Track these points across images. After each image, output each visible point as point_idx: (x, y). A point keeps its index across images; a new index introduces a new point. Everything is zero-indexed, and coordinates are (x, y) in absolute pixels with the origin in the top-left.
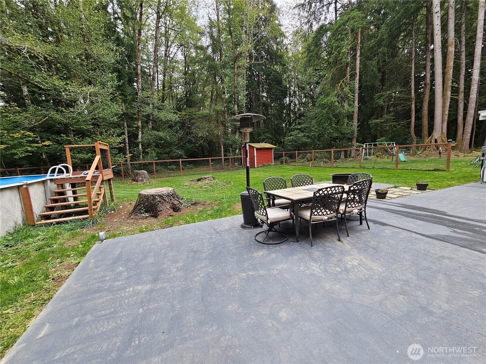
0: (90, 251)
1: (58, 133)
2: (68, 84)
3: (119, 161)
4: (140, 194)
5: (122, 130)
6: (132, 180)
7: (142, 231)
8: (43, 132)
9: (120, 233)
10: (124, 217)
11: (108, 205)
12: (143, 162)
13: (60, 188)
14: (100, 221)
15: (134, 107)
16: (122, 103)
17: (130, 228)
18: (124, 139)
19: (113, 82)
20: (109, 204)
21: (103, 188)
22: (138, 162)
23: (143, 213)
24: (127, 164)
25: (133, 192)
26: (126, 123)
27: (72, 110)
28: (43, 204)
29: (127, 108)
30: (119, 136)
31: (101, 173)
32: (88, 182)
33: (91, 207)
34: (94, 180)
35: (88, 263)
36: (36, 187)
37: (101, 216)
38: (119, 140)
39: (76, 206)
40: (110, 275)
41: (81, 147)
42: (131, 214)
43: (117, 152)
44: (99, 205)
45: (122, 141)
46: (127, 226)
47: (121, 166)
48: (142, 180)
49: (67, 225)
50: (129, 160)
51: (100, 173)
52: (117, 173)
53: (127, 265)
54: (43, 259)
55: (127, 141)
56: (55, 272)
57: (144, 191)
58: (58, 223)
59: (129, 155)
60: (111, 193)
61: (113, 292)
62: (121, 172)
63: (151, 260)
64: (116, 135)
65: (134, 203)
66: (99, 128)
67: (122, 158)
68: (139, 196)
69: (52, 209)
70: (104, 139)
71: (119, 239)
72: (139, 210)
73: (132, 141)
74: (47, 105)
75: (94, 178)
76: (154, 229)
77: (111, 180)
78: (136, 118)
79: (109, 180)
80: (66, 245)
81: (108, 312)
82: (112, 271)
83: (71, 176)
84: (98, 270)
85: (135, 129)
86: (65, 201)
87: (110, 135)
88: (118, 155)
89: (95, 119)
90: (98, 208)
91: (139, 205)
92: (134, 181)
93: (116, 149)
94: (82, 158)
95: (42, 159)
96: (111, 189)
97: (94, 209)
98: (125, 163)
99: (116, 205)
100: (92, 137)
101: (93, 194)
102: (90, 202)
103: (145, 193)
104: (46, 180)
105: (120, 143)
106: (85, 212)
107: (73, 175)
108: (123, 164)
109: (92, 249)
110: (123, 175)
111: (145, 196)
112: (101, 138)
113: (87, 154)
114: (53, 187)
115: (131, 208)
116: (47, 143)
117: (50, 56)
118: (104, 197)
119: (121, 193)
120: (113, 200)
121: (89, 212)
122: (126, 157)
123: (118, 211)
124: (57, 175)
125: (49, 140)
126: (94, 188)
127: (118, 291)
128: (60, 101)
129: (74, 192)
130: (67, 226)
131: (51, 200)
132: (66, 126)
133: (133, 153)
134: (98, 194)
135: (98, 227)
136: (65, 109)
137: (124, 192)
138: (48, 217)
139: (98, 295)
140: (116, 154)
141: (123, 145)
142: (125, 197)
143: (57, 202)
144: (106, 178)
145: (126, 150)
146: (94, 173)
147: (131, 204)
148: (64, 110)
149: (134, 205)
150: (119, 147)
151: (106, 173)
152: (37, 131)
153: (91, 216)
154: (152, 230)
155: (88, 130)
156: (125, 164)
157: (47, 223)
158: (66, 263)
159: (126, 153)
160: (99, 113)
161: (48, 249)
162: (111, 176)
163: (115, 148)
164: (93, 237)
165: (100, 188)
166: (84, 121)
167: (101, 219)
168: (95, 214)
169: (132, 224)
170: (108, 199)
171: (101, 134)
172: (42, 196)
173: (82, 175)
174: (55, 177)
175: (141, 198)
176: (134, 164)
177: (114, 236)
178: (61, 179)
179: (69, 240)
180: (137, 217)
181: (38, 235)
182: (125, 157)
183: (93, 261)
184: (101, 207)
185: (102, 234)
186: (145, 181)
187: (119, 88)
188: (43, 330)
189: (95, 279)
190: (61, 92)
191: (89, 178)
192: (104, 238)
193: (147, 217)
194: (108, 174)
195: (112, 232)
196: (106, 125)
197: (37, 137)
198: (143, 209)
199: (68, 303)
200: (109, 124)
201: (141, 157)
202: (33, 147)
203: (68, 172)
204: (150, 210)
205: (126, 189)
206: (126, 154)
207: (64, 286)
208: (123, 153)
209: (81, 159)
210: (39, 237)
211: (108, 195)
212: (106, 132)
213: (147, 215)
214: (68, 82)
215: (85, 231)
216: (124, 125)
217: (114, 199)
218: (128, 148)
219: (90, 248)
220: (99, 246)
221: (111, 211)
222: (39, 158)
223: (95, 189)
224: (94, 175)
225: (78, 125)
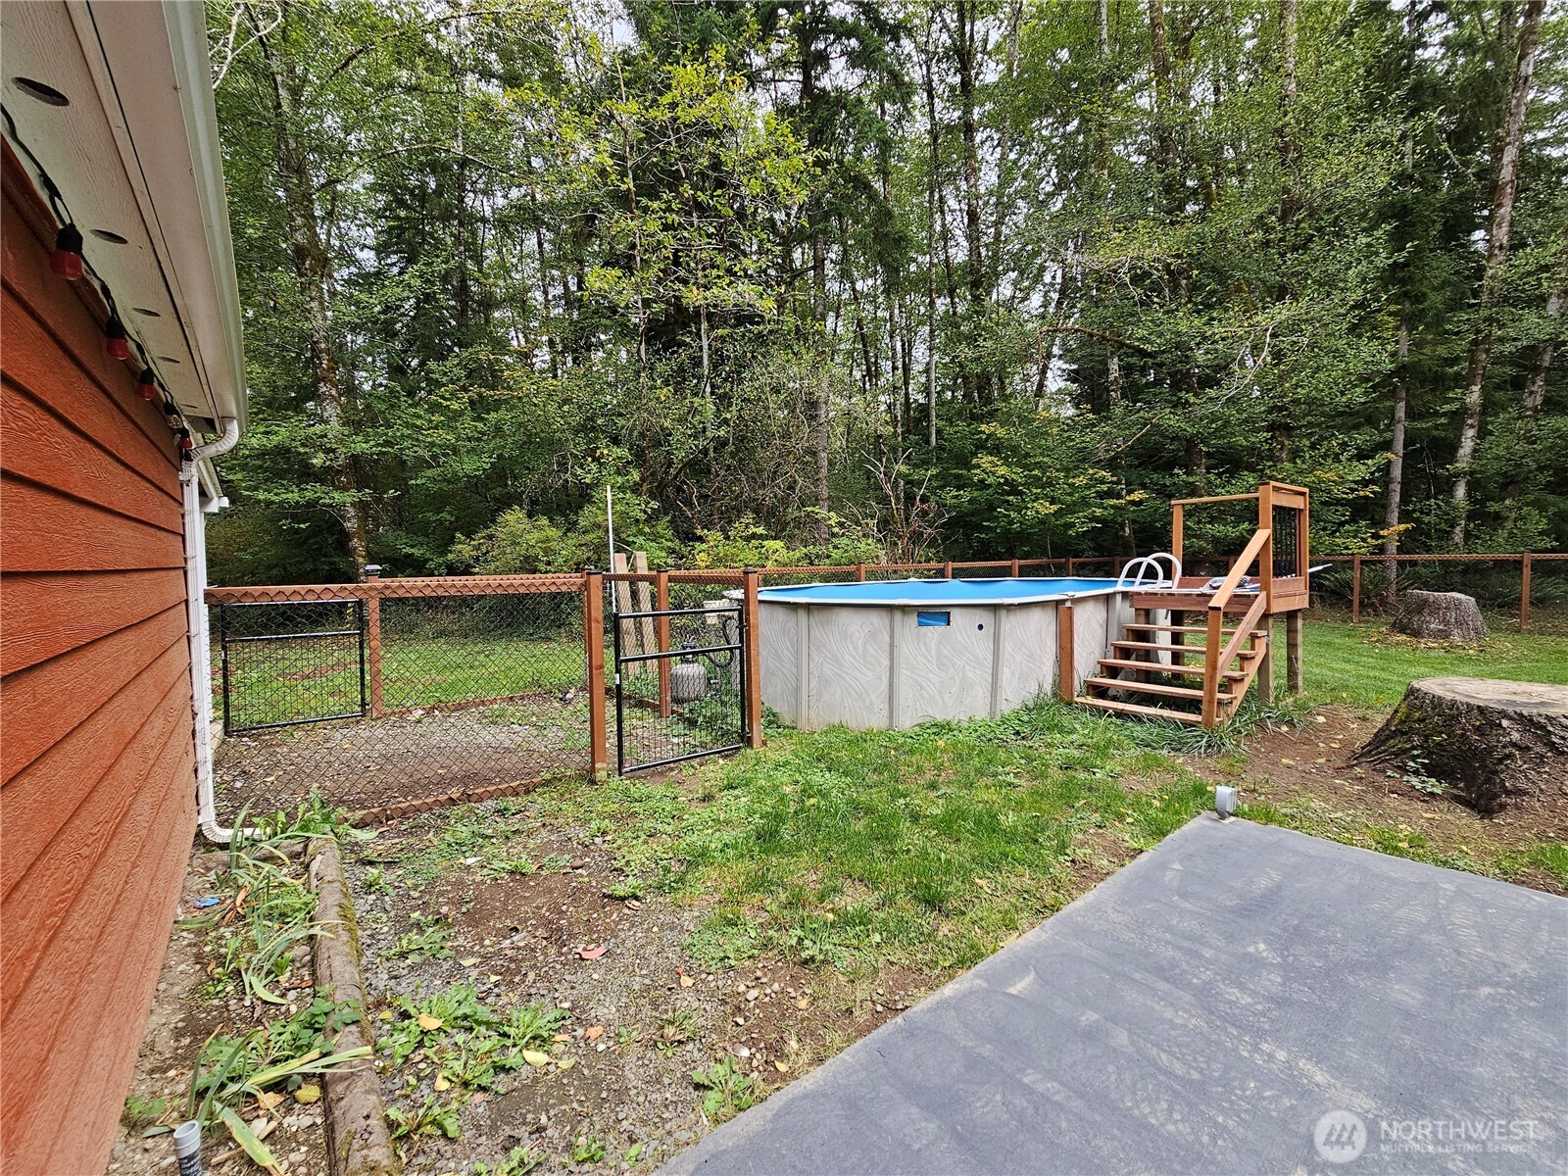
0: (1177, 832)
1: (1168, 467)
2: (1213, 319)
3: (1347, 548)
4: (1412, 692)
5: (1381, 432)
6: (1394, 625)
7: (1389, 847)
8: (1137, 467)
9: (1293, 817)
10: (1322, 761)
11: (1272, 699)
12: (1464, 557)
13: (1142, 619)
14: (1230, 747)
15: (1457, 334)
16: (1397, 328)
17: (1340, 814)
18: (1386, 468)
19: (1371, 262)
20: (1277, 697)
21: (1265, 640)
22: (1435, 556)
23: (1416, 773)
24: (1380, 562)
25: (1384, 675)
26: (1403, 404)
27: (1212, 393)
28: (1097, 656)
29: (1417, 345)
30: (1362, 456)
31: (1265, 587)
32: (1215, 612)
33: (1211, 694)
34: (1236, 609)
35: (1162, 866)
36: (1090, 607)
37: (1240, 732)
38: (1361, 471)
39: (1177, 679)
40: (1217, 949)
41: (1221, 503)
42: (1358, 757)
43: (1344, 515)
44: (1239, 692)
45: (1372, 474)
46: (1326, 801)
47: (1352, 569)
48: (1445, 635)
49: (1138, 728)
50: (1392, 547)
51: (1261, 589)
52: (1330, 594)
53: (1287, 949)
54: (1067, 795)
55: (1397, 472)
56: (1082, 845)
57: (1438, 680)
58: (1119, 714)
59: (1396, 528)
60: (1291, 661)
61: (1213, 1013)
62: (1352, 589)
63: (1405, 993)
64: (1352, 457)
65: (1380, 721)
66: (1289, 437)
67: (1364, 540)
68: (1407, 697)
69: (1113, 672)
70: (1301, 472)
71: (1283, 836)
72: (1397, 755)
73: (1421, 470)
74: (1155, 395)
75: (1237, 603)
76: (1461, 864)
77: (1299, 614)
78: (1457, 374)
79: (1291, 616)
80: (1122, 785)
81: (1179, 1068)
82: (1230, 938)
83: (1174, 590)
84: (1188, 906)
85: (1443, 420)
86: (1147, 660)
87: (1325, 456)
88: (1347, 527)
89: (1280, 409)
90: (1236, 704)
91: (1403, 733)
92: (1403, 631)
93: (1342, 505)
94: (1219, 538)
95: (1123, 537)
96: (1292, 646)
97: (1220, 702)
98: (1375, 557)
99: (1302, 707)
100: (1262, 470)
101: (1226, 653)
102: (1213, 677)
103: (1438, 691)
104: (1115, 594)
105: (1365, 483)
106: (1192, 705)
107: (1180, 586)
108: (1363, 562)
109: (1185, 828)
110: (1356, 602)
111: (1437, 703)
112: (1292, 471)
113: (1235, 525)
114: (1125, 612)
115: (1363, 736)
116: (1136, 496)
117: (1178, 256)
118: (1263, 669)
119: (1331, 669)
120: (1293, 688)
121: (1204, 707)
122: (1383, 537)
123: (1304, 730)
124: (1141, 583)
125: (1144, 486)
126: (1232, 634)
127: (1233, 1025)
128: (1188, 374)
129: (1177, 638)
130: (1139, 731)
131: (1116, 647)
132: (1190, 443)
133: (1414, 520)
134: (1243, 658)
135: (1222, 764)
136: (1196, 395)
137: (1348, 667)
138: (1100, 692)
139: (1163, 986)
140: (1342, 524)
141: (1377, 489)
142: (1346, 687)
143: (1128, 658)
144: (1279, 606)
145: (1385, 507)
146: (1240, 586)
147: (1364, 719)
148: (1192, 400)
149: (1380, 726)
150: (1359, 497)
151: (1282, 591)
152: (1121, 467)
153: (1208, 723)
154: (1445, 863)
155: (1252, 450)
156: (1373, 563)
157: (1097, 708)
158: (1110, 833)
159: (1384, 522)
160: (1297, 386)
161: (1082, 775)
162: (1301, 602)
163: (1339, 502)
164: (1199, 791)
165: (1254, 637)
166: (1246, 421)
167: (1239, 742)
168: (1221, 719)
169: (1351, 801)
170: (1277, 679)
171: (1295, 454)
172: (1100, 633)
173: (1205, 590)
174: (1137, 587)
175: (1412, 708)
176: (1414, 563)
177: (1268, 818)
178: (1146, 594)
179: (1133, 772)
180: (1380, 778)
181: (1073, 731)
182: (1376, 536)
183: (1177, 866)
184: (1246, 699)
185: (1224, 792)
186: (1457, 639)
187: (1393, 275)
188: (1022, 979)
189: (1169, 929)
190: (1191, 349)
191: (1219, 600)
192: (1230, 809)
193: (1432, 794)
194: (1292, 593)
195: (1263, 798)
196: (1319, 425)
197: (1118, 483)
198: (1418, 756)
199: (1087, 952)
200: (1332, 417)
201: (1458, 535)
202: (1105, 508)
203: (1168, 576)
204: (1454, 772)
205: (1356, 659)
206: (1384, 524)
207: (1089, 896)
208: (1371, 519)
209: (1216, 541)
210: (1074, 737)
211: (1278, 666)
212: (1313, 447)
213: (1434, 786)
214: (1215, 315)
215: (1180, 761)
216: (1392, 411)
217: (1300, 683)
218: (1397, 499)
219: (1179, 823)
220: (1209, 827)
221: (1275, 724)
222: (1116, 536)
223: (1236, 637)
224: (1240, 591)
225: (1224, 437)
